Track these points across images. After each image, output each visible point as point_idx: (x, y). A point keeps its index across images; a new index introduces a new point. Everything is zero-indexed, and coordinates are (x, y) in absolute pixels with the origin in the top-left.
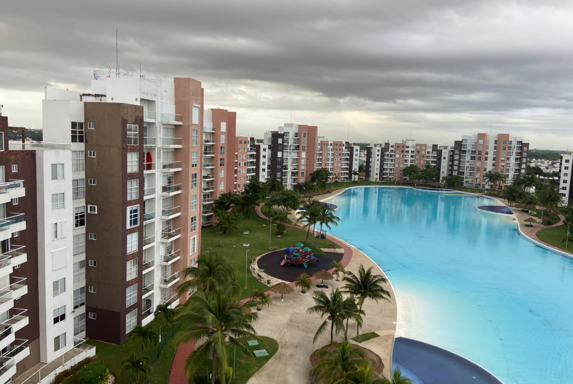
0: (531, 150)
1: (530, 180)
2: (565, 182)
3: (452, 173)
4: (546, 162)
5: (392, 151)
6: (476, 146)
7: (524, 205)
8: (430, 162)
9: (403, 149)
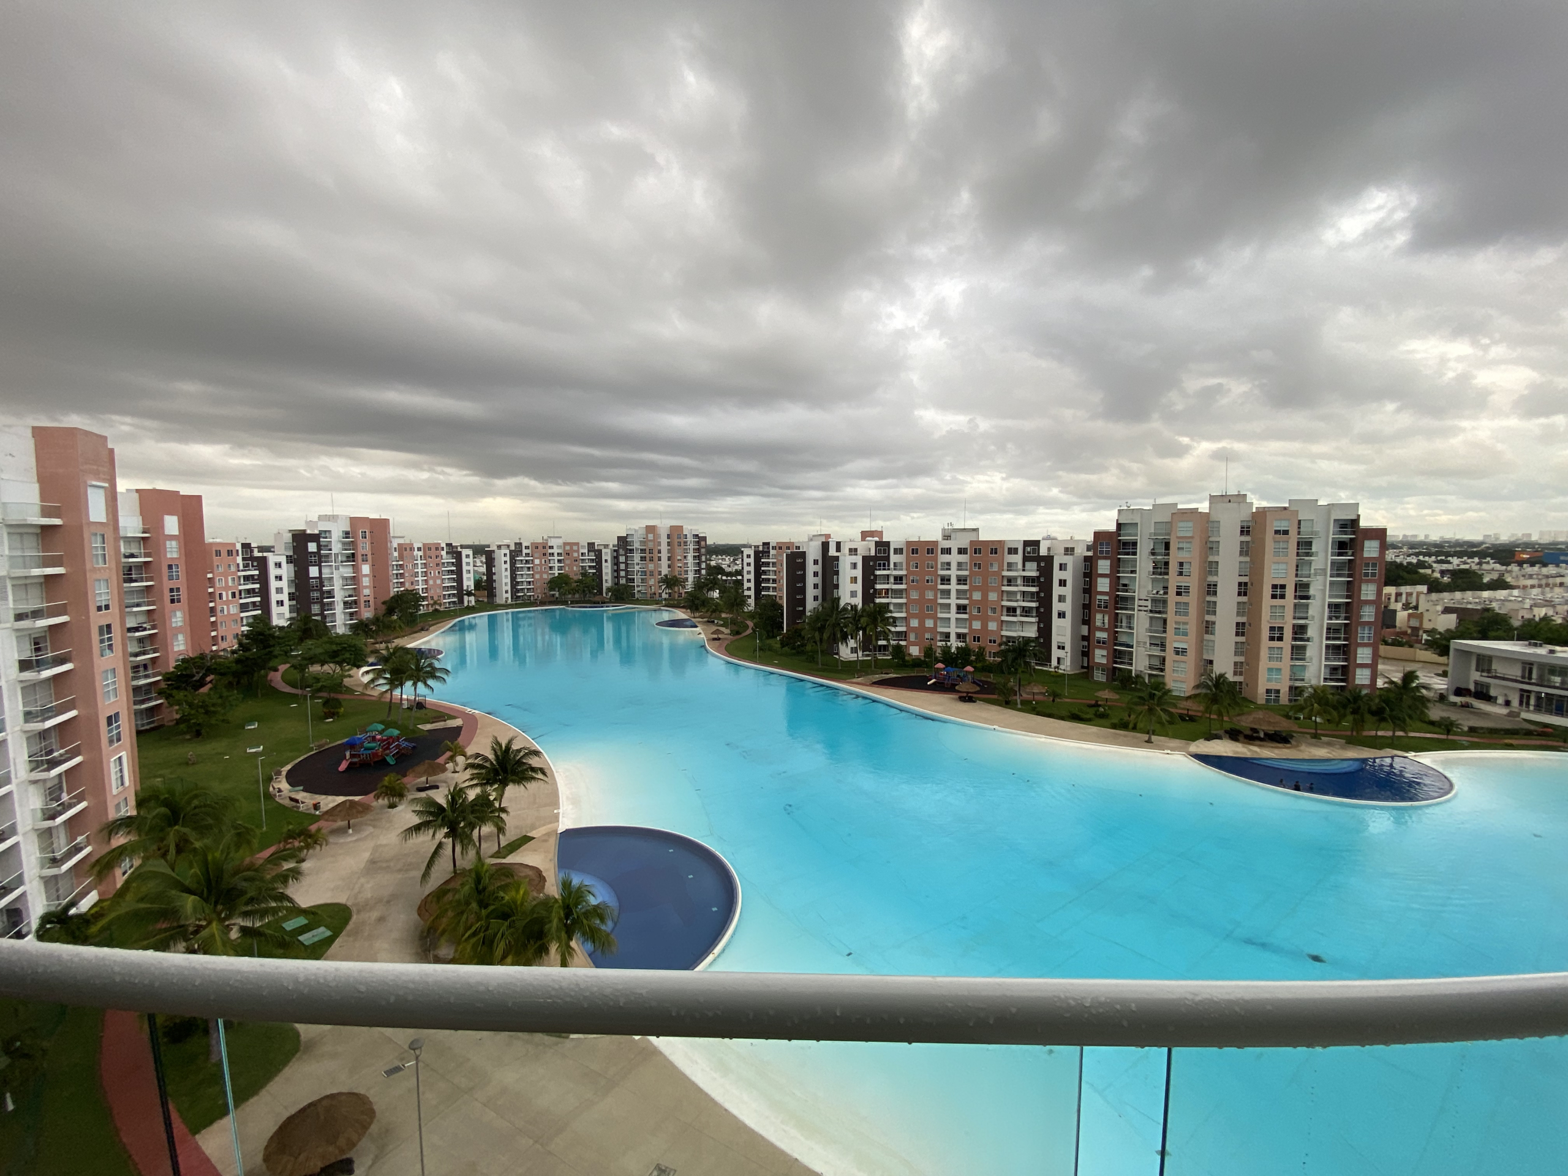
0: (710, 545)
1: (712, 583)
2: (749, 581)
3: (619, 581)
4: (727, 559)
5: (527, 555)
6: (645, 542)
7: (709, 613)
8: (587, 568)
9: (544, 551)
